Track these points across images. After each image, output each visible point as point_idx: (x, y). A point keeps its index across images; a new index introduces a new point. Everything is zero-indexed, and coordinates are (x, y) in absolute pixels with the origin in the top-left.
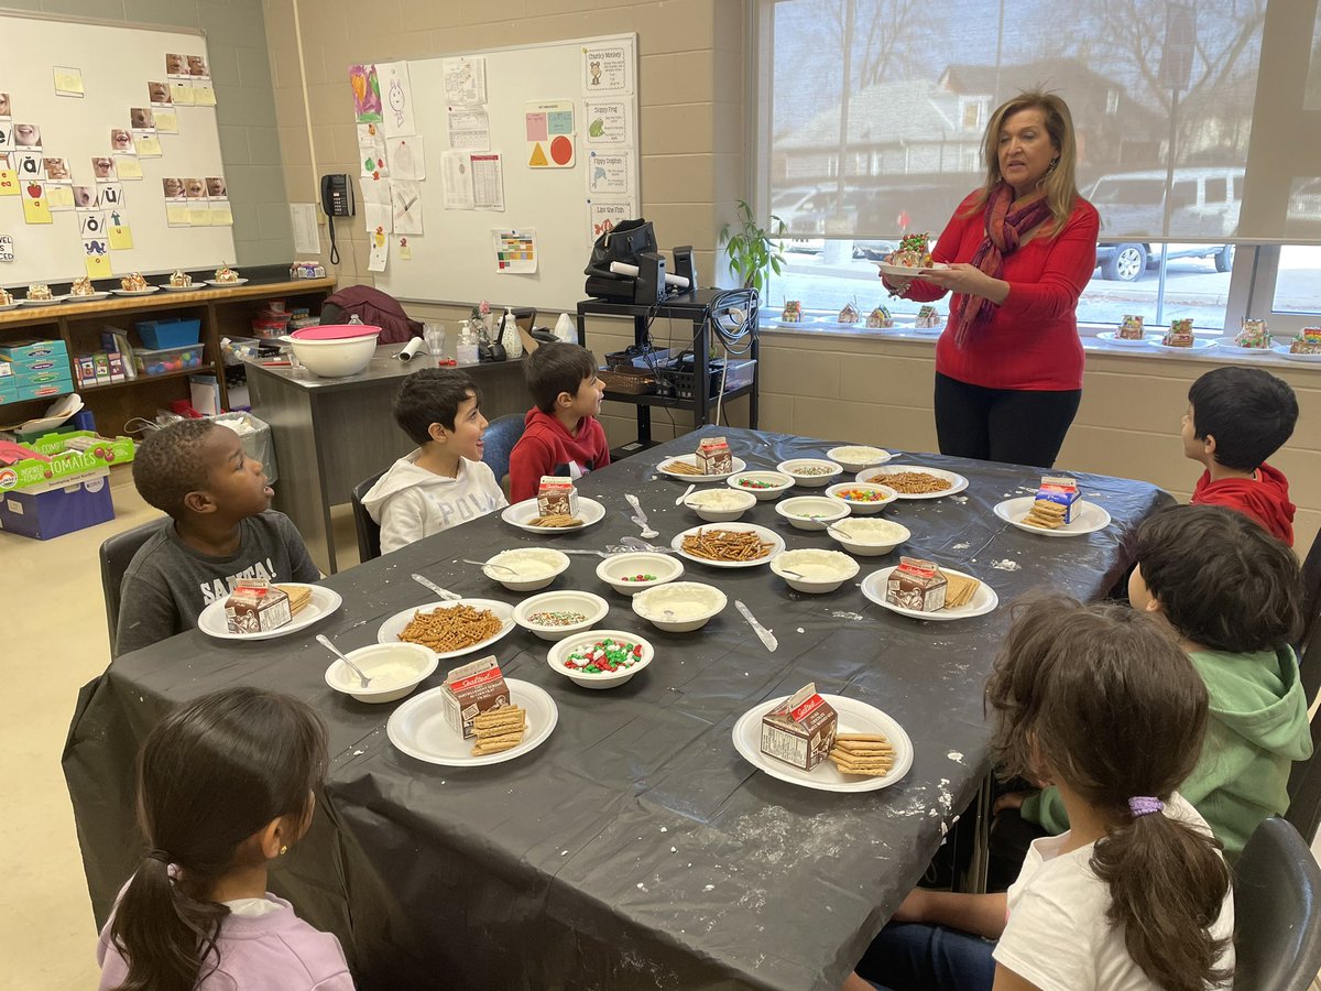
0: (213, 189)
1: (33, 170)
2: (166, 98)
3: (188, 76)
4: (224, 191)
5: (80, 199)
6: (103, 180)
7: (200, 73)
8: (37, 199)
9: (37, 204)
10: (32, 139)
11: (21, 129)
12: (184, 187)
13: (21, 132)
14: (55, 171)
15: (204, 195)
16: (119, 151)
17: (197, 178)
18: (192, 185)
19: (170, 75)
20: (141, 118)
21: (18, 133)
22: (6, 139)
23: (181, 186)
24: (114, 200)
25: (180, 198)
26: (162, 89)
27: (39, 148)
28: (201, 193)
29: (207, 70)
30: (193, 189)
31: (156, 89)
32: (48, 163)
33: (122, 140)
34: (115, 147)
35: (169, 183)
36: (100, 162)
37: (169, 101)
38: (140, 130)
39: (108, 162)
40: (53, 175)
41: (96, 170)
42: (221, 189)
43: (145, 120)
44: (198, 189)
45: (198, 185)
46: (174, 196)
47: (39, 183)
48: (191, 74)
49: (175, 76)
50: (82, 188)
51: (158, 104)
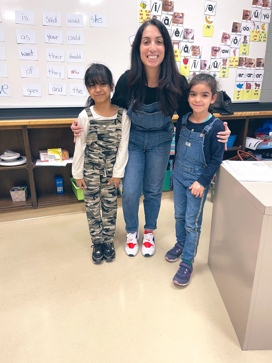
0: (259, 63)
1: (187, 52)
2: (249, 18)
3: (260, 7)
4: (263, 65)
5: (203, 66)
6: (214, 57)
7: (267, 6)
8: (186, 65)
9: (186, 67)
10: (190, 36)
11: (187, 32)
12: (246, 62)
13: (187, 33)
14: (195, 52)
15: (254, 67)
16: (223, 44)
17: (253, 58)
18: (250, 61)
20: (237, 27)
21: (185, 33)
22: (180, 35)
23: (245, 61)
24: (216, 67)
25: (244, 67)
26: (248, 13)
27: (192, 41)
28: (253, 65)
29: (270, 5)
30: (250, 63)
31: (246, 13)
32: (194, 47)
33: (226, 38)
34: (222, 42)
35: (241, 60)
36: (215, 49)
37: (250, 20)
38: (234, 33)
39: (218, 49)
40: (194, 54)
41: (212, 52)
42: (262, 64)
43: (238, 29)
44: (252, 63)
45: (253, 61)
46: (241, 66)
47: (188, 58)
48: (263, 6)
49: (255, 6)
50: (205, 61)
51: (245, 21)
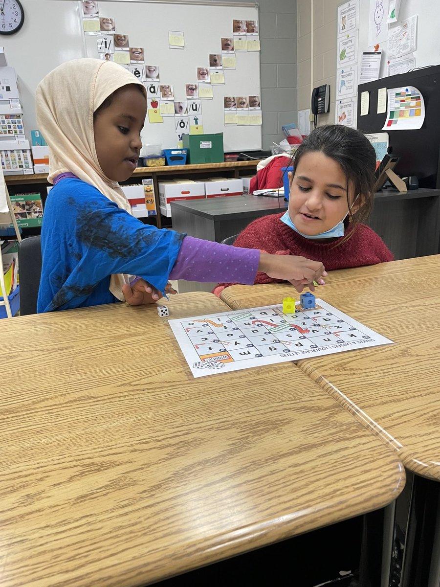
0: (253, 103)
1: (154, 92)
2: (230, 47)
3: (244, 33)
4: (259, 104)
5: (178, 109)
6: (190, 97)
7: (253, 31)
8: (155, 109)
9: (156, 112)
10: (155, 74)
11: (149, 69)
12: (236, 102)
13: (149, 70)
14: (166, 93)
15: (247, 107)
16: (201, 81)
17: (244, 96)
18: (240, 101)
19: (235, 33)
20: (216, 61)
21: (148, 71)
22: (141, 74)
23: (234, 102)
24: (196, 110)
25: (233, 109)
26: (229, 42)
27: (158, 80)
28: (245, 105)
29: (257, 29)
30: (241, 103)
31: (225, 42)
32: (162, 88)
33: (203, 74)
34: (199, 79)
35: (228, 100)
36: (190, 87)
37: (233, 49)
38: (214, 68)
39: (194, 87)
40: (164, 95)
41: (187, 91)
42: (257, 103)
43: (217, 62)
44: (244, 103)
45: (244, 100)
46: (229, 107)
47: (156, 100)
48: (247, 32)
49: (237, 33)
50: (179, 103)
51: (225, 51)
